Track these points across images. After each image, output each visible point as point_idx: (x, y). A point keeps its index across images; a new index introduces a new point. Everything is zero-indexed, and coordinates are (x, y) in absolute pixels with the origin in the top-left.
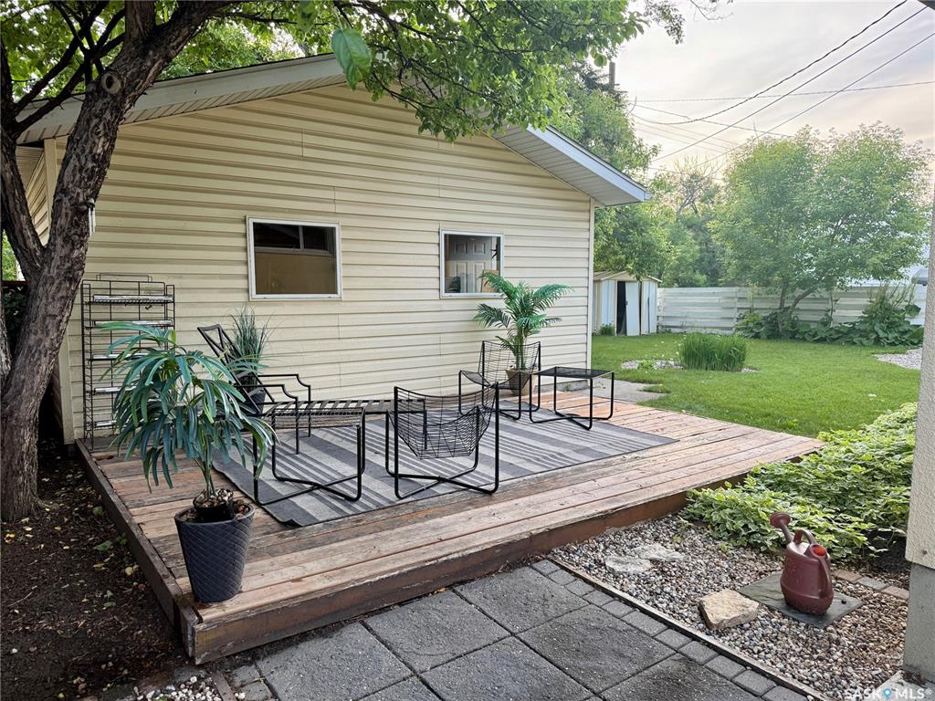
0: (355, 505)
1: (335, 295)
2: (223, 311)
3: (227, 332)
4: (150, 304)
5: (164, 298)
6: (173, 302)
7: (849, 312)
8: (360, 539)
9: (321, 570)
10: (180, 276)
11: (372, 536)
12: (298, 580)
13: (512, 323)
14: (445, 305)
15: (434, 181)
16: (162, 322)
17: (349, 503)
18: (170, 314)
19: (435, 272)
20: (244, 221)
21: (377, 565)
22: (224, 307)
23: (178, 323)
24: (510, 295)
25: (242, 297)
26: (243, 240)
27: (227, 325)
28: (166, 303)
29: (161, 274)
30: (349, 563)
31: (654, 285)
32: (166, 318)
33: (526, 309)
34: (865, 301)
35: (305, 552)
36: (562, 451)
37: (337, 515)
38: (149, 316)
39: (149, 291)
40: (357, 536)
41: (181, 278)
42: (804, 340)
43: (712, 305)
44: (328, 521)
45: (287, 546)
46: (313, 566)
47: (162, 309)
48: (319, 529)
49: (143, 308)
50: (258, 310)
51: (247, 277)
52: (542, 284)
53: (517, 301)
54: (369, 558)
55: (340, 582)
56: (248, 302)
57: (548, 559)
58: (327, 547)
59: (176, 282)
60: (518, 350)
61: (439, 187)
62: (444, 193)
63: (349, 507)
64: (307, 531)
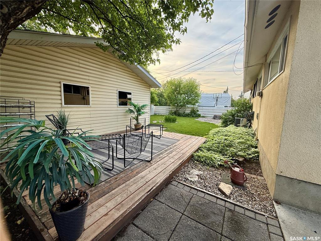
0: (112, 172)
1: (89, 106)
2: (53, 110)
3: (55, 116)
4: (24, 107)
5: (30, 105)
6: (34, 107)
7: (188, 111)
8: (121, 187)
9: (114, 207)
10: (36, 98)
11: (124, 185)
12: (106, 214)
13: (136, 113)
14: (119, 109)
15: (116, 77)
16: (29, 113)
17: (110, 171)
18: (33, 111)
19: (116, 100)
20: (60, 83)
21: (132, 199)
22: (54, 108)
23: (36, 114)
24: (135, 107)
25: (60, 106)
26: (60, 88)
27: (55, 114)
28: (30, 107)
29: (28, 97)
30: (123, 200)
31: (153, 105)
32: (31, 112)
33: (139, 111)
34: (190, 109)
35: (103, 197)
36: (159, 145)
37: (108, 177)
38: (23, 111)
39: (23, 103)
40: (119, 186)
41: (36, 99)
42: (181, 116)
43: (164, 109)
44: (105, 180)
45: (95, 196)
46: (110, 205)
47: (29, 109)
48: (104, 185)
49: (21, 109)
50: (66, 110)
51: (61, 100)
52: (143, 104)
53: (137, 108)
54: (128, 196)
55: (124, 211)
56: (62, 107)
57: (174, 180)
58: (110, 193)
59: (35, 101)
60: (137, 120)
61: (117, 79)
62: (118, 81)
63: (111, 173)
64: (100, 186)
